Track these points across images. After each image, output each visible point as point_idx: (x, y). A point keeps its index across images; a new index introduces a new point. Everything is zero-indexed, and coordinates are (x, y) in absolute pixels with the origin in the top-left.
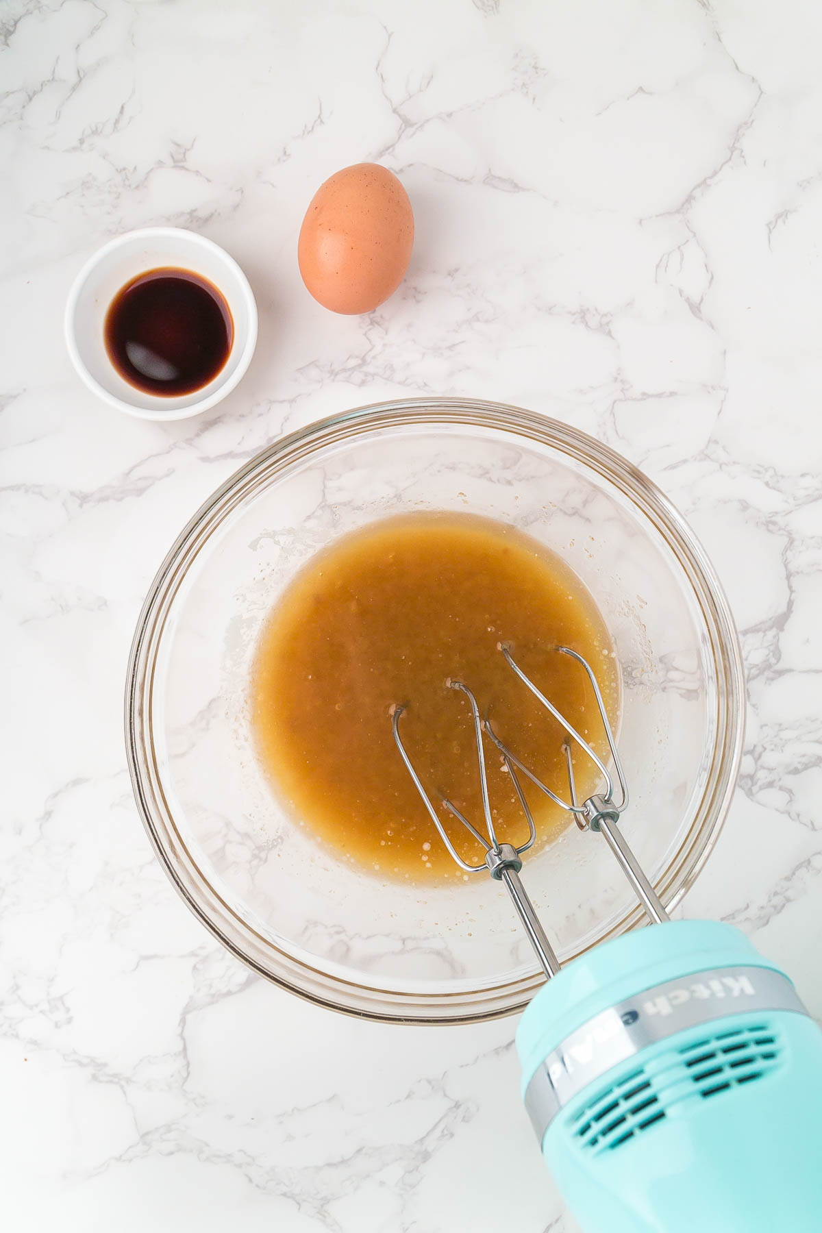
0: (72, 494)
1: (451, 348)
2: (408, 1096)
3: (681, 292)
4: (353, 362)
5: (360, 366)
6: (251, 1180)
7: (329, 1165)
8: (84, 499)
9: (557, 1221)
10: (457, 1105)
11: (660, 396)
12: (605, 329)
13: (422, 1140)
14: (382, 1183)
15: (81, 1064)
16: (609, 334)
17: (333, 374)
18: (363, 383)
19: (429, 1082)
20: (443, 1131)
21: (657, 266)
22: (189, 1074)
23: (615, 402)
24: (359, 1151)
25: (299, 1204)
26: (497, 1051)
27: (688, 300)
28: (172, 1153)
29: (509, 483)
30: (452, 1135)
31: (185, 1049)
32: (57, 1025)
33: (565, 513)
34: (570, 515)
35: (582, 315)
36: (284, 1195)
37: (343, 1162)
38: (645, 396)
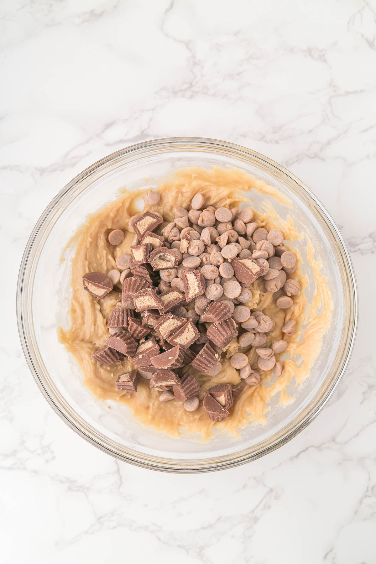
0: (36, 169)
1: (239, 74)
2: (244, 487)
3: (362, 35)
4: (186, 86)
5: (189, 88)
6: (160, 540)
7: (202, 528)
8: (42, 171)
9: (331, 551)
10: (271, 491)
11: (355, 92)
12: (322, 58)
13: (253, 511)
14: (233, 536)
15: (61, 482)
16: (325, 61)
17: (175, 93)
18: (191, 97)
19: (255, 478)
20: (264, 505)
21: (349, 22)
22: (121, 483)
23: (331, 97)
24: (219, 519)
25: (187, 551)
26: (291, 459)
27: (367, 40)
28: (115, 528)
29: (277, 142)
30: (270, 507)
31: (118, 470)
32: (47, 461)
33: (310, 157)
34: (312, 158)
35: (309, 52)
36: (179, 546)
37: (211, 526)
38: (347, 93)
